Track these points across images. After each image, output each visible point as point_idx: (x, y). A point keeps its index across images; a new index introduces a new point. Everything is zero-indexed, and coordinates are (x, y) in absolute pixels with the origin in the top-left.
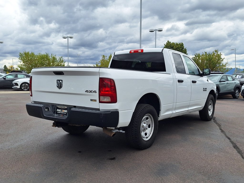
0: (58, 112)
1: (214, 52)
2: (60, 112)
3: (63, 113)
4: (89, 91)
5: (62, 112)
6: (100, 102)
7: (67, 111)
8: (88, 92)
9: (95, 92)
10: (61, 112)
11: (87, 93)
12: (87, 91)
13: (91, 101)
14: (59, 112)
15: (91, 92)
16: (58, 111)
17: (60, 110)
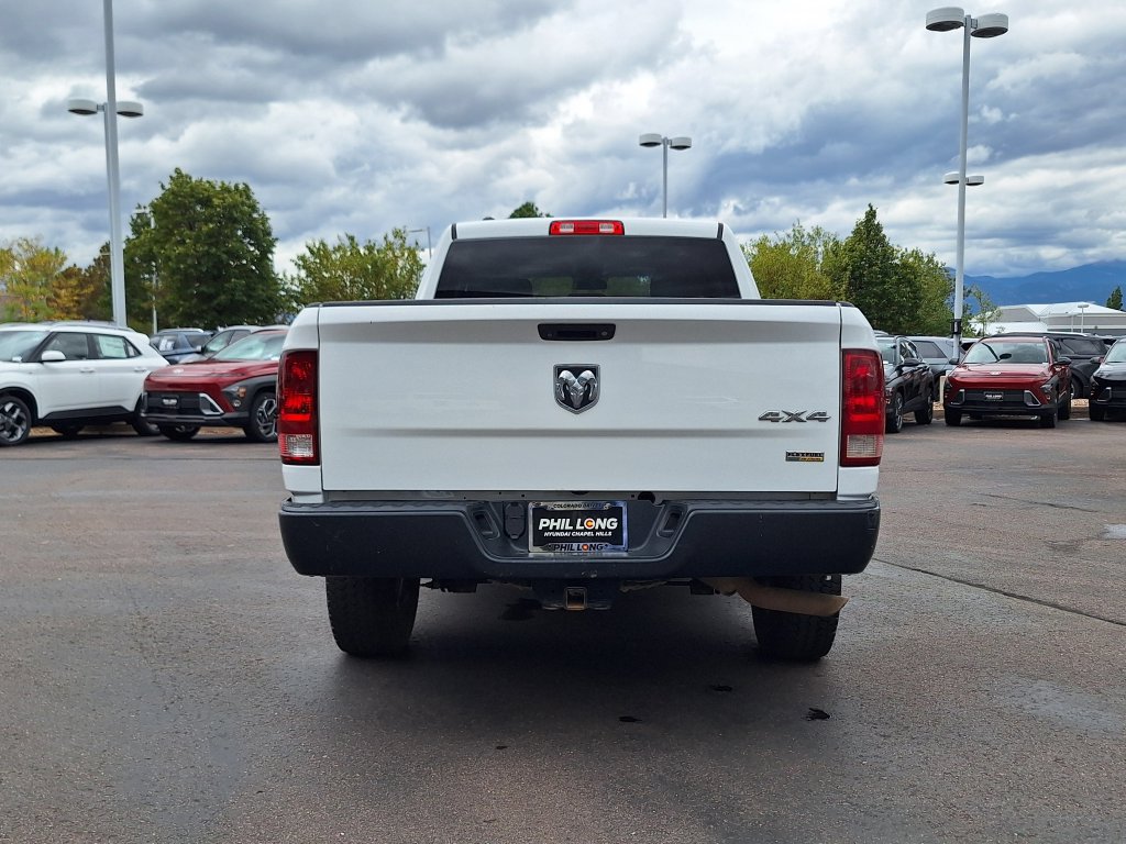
0: (546, 534)
1: (391, 238)
2: (565, 531)
3: (589, 534)
4: (781, 415)
5: (580, 531)
6: (845, 461)
7: (615, 525)
8: (777, 421)
9: (821, 417)
10: (575, 530)
11: (768, 425)
12: (772, 417)
13: (788, 459)
14: (561, 534)
15: (795, 418)
16: (546, 529)
17: (564, 523)
